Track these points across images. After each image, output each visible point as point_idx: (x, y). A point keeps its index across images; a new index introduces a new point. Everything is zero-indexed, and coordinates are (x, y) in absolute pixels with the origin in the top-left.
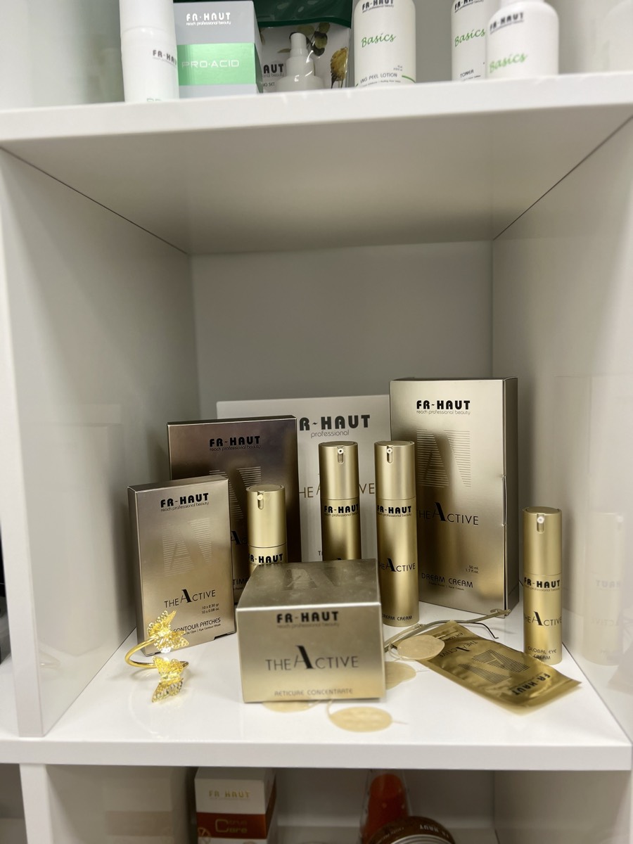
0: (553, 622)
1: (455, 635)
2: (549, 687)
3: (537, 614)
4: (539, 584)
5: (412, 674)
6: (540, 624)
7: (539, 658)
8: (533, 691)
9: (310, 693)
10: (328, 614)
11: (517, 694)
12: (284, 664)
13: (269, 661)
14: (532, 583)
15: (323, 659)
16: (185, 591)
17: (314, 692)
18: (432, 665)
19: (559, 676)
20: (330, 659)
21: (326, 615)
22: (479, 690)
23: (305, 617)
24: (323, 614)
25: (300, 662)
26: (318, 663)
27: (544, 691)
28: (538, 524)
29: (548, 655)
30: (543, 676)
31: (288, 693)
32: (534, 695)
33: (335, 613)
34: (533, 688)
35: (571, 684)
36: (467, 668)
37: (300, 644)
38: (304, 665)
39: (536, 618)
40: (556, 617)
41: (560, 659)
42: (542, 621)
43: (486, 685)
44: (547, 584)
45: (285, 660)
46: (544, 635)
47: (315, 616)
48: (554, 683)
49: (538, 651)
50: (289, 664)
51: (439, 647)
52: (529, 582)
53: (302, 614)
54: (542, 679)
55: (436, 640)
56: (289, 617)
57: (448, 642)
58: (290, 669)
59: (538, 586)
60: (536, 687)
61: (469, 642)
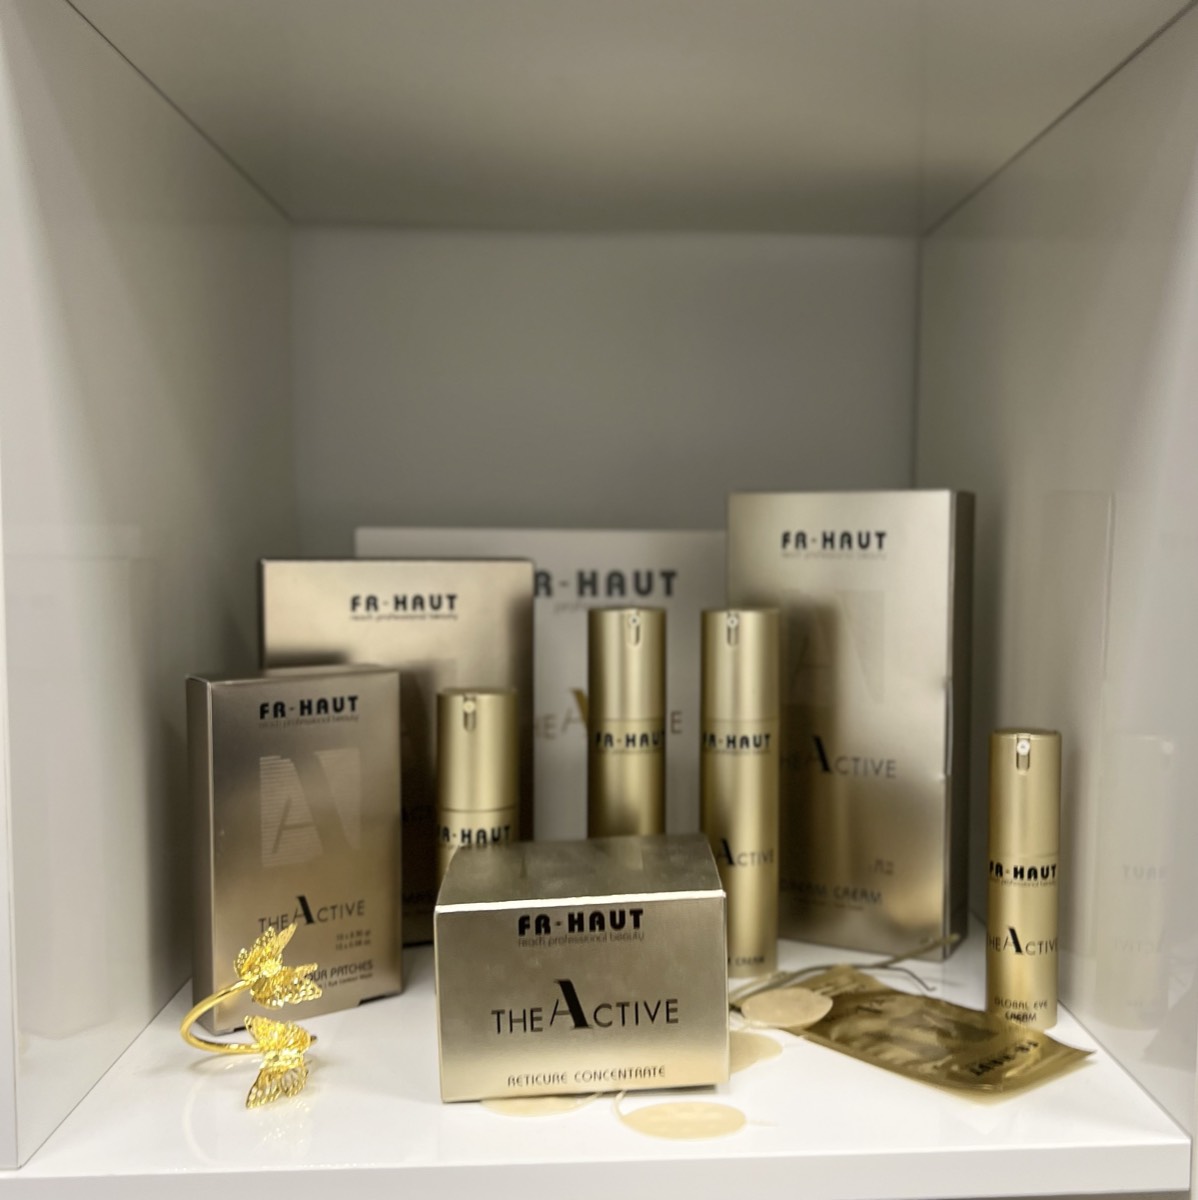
0: (1044, 947)
1: (850, 988)
2: (1037, 1062)
3: (1013, 932)
4: (1018, 872)
5: (776, 1048)
6: (1018, 950)
7: (1017, 1017)
8: (1009, 1069)
9: (579, 1077)
10: (622, 914)
11: (978, 1074)
12: (531, 1020)
13: (498, 1013)
14: (1004, 870)
15: (609, 1007)
16: (302, 900)
17: (587, 1076)
18: (812, 1035)
19: (1053, 1045)
20: (623, 1006)
21: (618, 918)
22: (904, 1069)
23: (575, 920)
24: (613, 914)
25: (563, 1013)
26: (598, 1017)
27: (1028, 1068)
28: (1018, 755)
29: (1032, 1011)
30: (1025, 1044)
31: (535, 1080)
32: (1009, 1074)
33: (637, 913)
34: (1006, 1064)
35: (1074, 1057)
36: (881, 1037)
37: (564, 977)
38: (569, 1020)
39: (1011, 940)
40: (1046, 936)
41: (1053, 1020)
42: (1023, 946)
43: (916, 1062)
44: (1033, 872)
45: (532, 1012)
46: (1023, 974)
47: (597, 918)
48: (1044, 1054)
49: (1015, 1005)
50: (540, 1019)
51: (822, 1007)
52: (999, 869)
53: (571, 916)
54: (1023, 1049)
55: (816, 996)
56: (543, 921)
57: (838, 999)
58: (540, 1030)
59: (1016, 876)
60: (1012, 1062)
61: (879, 998)
